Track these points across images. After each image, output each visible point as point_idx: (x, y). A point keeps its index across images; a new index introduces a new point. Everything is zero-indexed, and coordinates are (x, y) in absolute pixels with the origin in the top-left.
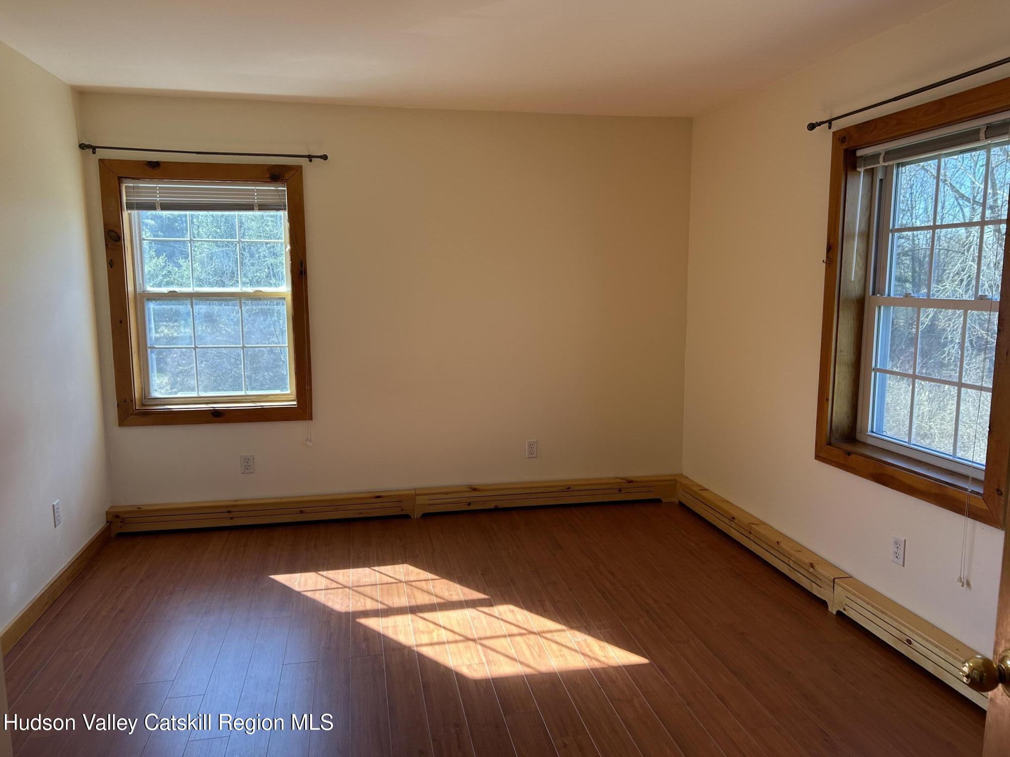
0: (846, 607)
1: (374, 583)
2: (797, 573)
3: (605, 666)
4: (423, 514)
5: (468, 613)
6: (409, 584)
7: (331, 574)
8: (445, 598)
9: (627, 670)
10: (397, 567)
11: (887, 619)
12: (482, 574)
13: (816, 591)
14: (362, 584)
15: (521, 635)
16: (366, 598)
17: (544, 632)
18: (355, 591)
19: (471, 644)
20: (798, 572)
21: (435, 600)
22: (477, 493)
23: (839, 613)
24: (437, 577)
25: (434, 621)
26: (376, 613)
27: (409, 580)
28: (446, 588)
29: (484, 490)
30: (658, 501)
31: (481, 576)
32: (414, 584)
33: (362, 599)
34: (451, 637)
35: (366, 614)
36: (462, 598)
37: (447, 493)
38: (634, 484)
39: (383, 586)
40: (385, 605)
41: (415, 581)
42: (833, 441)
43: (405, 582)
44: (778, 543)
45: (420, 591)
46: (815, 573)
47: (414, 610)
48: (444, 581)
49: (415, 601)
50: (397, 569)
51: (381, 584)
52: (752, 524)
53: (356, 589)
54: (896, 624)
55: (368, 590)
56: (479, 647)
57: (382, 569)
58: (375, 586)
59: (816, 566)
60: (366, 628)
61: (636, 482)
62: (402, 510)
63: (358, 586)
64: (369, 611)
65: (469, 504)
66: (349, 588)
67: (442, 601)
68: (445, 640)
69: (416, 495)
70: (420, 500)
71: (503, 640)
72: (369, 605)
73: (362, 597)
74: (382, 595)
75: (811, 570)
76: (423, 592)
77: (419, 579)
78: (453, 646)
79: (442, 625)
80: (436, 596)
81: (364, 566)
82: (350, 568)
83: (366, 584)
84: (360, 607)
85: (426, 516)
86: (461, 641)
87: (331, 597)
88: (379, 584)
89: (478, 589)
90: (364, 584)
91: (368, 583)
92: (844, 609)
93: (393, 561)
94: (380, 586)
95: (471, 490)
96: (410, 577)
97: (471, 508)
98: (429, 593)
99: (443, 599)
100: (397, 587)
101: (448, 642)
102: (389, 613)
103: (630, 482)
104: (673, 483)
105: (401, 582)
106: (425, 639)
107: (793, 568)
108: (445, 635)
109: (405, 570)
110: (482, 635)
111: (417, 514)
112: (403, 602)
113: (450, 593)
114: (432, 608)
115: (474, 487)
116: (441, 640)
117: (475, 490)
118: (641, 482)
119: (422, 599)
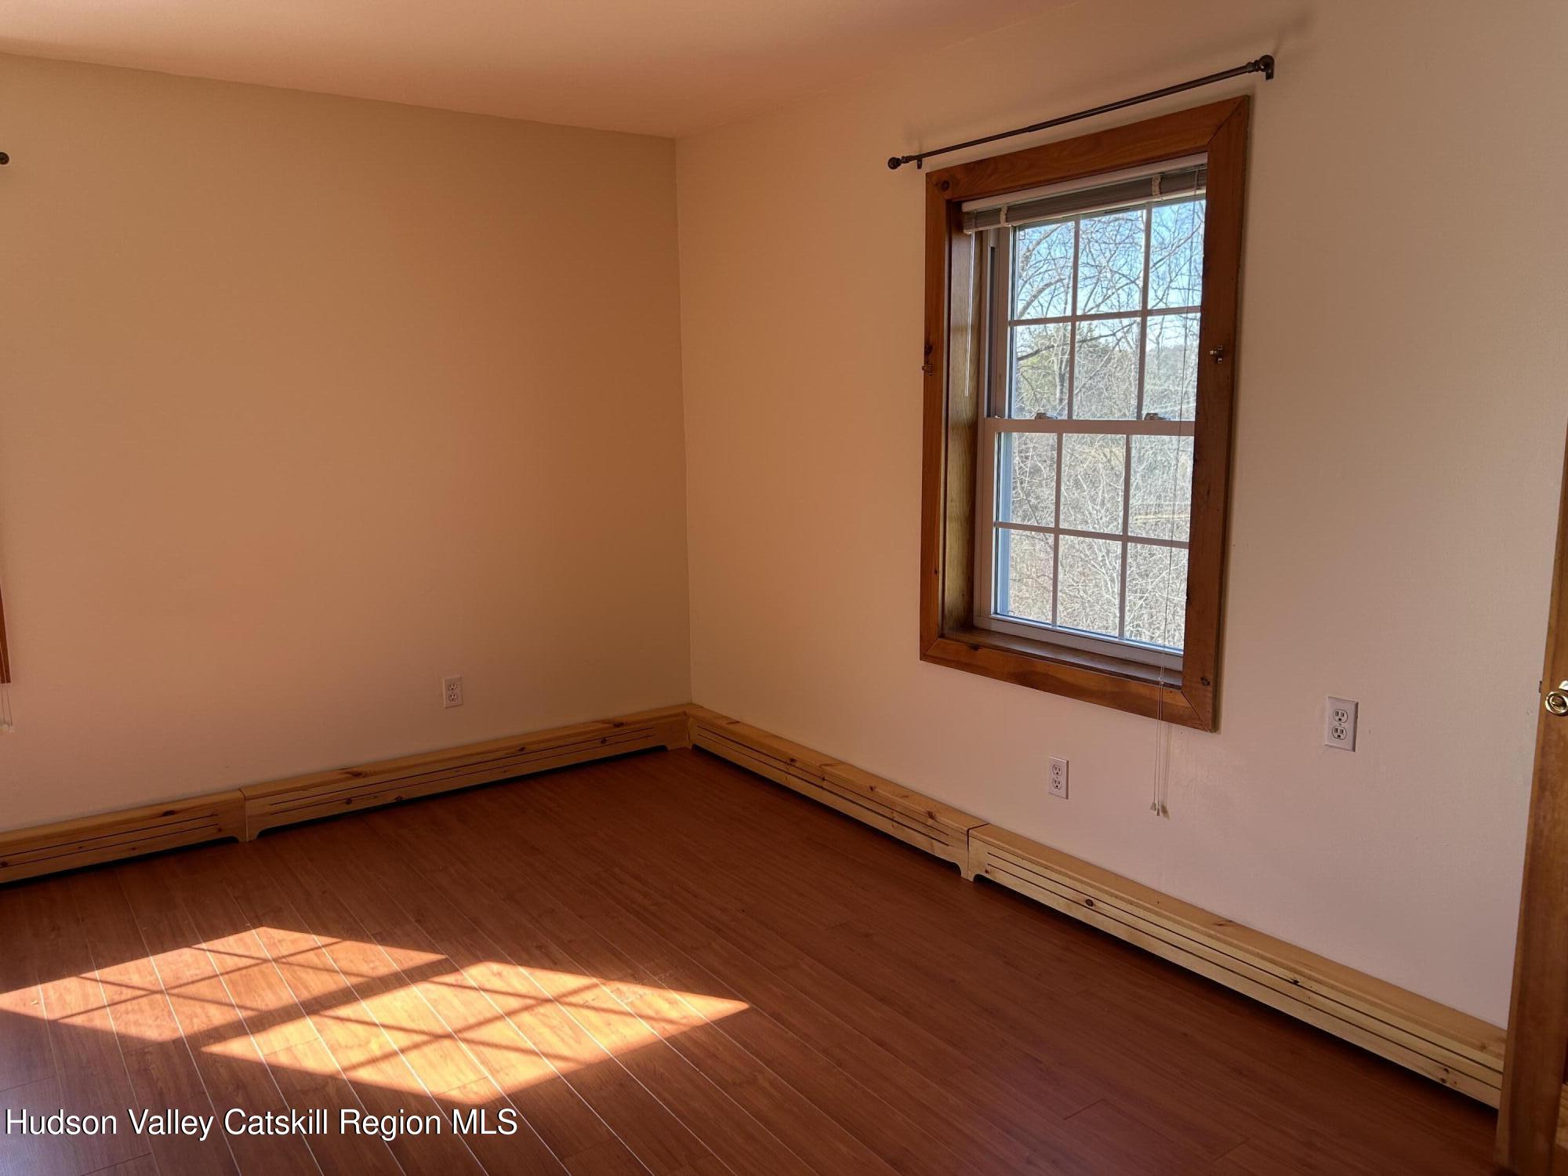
0: (989, 868)
1: (211, 974)
2: (906, 829)
3: (684, 1029)
4: (260, 833)
5: (418, 992)
6: (284, 963)
7: (111, 973)
8: (366, 974)
9: (724, 1029)
10: (245, 935)
11: (1054, 876)
12: (418, 921)
13: (939, 851)
14: (185, 981)
15: (527, 1008)
16: (206, 1005)
17: (565, 995)
18: (178, 996)
19: (447, 1043)
20: (908, 827)
21: (346, 982)
22: (363, 779)
23: (979, 879)
24: (335, 940)
25: (360, 1019)
26: (238, 1029)
27: (280, 955)
28: (361, 957)
29: (375, 773)
30: (663, 749)
31: (417, 924)
32: (291, 959)
33: (197, 1008)
34: (404, 1040)
35: (219, 1034)
36: (396, 967)
37: (304, 788)
38: (625, 728)
39: (231, 975)
40: (252, 1009)
41: (291, 955)
42: (946, 631)
43: (276, 960)
44: (872, 788)
45: (310, 971)
46: (936, 825)
47: (315, 1006)
48: (348, 944)
49: (309, 991)
50: (248, 941)
51: (227, 973)
52: (826, 765)
53: (175, 990)
54: (1067, 881)
55: (203, 989)
56: (463, 1046)
57: (218, 944)
58: (216, 979)
59: (937, 815)
60: (229, 1061)
61: (627, 724)
62: (220, 830)
63: (177, 987)
64: (223, 1026)
65: (349, 801)
66: (161, 992)
67: (360, 980)
68: (395, 1047)
69: (246, 799)
70: (252, 808)
71: (499, 1025)
72: (218, 1016)
73: (197, 1003)
74: (237, 994)
75: (930, 822)
76: (317, 971)
77: (298, 950)
78: (414, 1055)
79: (377, 1022)
80: (346, 973)
81: (177, 946)
82: (148, 956)
83: (195, 978)
84: (199, 1024)
85: (266, 835)
86: (425, 1043)
87: (131, 1017)
88: (222, 974)
89: (419, 947)
90: (190, 980)
91: (199, 977)
92: (987, 872)
93: (236, 928)
94: (226, 976)
95: (350, 776)
96: (280, 949)
97: (351, 808)
98: (329, 970)
99: (361, 976)
100: (262, 973)
101: (403, 1051)
102: (267, 1026)
103: (619, 725)
104: (681, 718)
105: (265, 961)
106: (357, 1056)
107: (899, 823)
108: (393, 1041)
109: (265, 940)
110: (459, 1024)
111: (251, 834)
112: (288, 996)
113: (372, 965)
114: (346, 996)
115: (355, 769)
116: (387, 1049)
117: (357, 775)
118: (635, 723)
119: (319, 985)
